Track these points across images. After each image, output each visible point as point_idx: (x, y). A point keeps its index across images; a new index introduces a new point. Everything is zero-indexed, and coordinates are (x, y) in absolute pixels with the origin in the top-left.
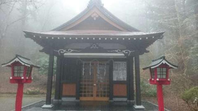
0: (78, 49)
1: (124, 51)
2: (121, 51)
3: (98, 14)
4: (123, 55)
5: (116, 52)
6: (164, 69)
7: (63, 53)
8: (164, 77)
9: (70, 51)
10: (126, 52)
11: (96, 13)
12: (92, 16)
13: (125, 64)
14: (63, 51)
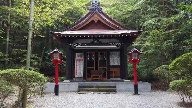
0: (85, 43)
1: (116, 44)
2: (114, 44)
3: (98, 18)
4: (116, 46)
5: (111, 45)
6: (137, 54)
7: (75, 46)
8: (137, 58)
9: (80, 44)
10: (118, 44)
11: (97, 18)
12: (94, 20)
13: (118, 53)
14: (75, 45)
